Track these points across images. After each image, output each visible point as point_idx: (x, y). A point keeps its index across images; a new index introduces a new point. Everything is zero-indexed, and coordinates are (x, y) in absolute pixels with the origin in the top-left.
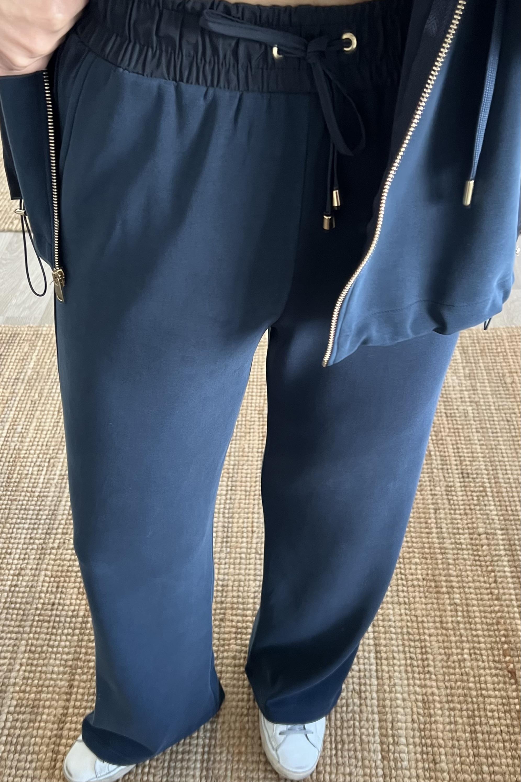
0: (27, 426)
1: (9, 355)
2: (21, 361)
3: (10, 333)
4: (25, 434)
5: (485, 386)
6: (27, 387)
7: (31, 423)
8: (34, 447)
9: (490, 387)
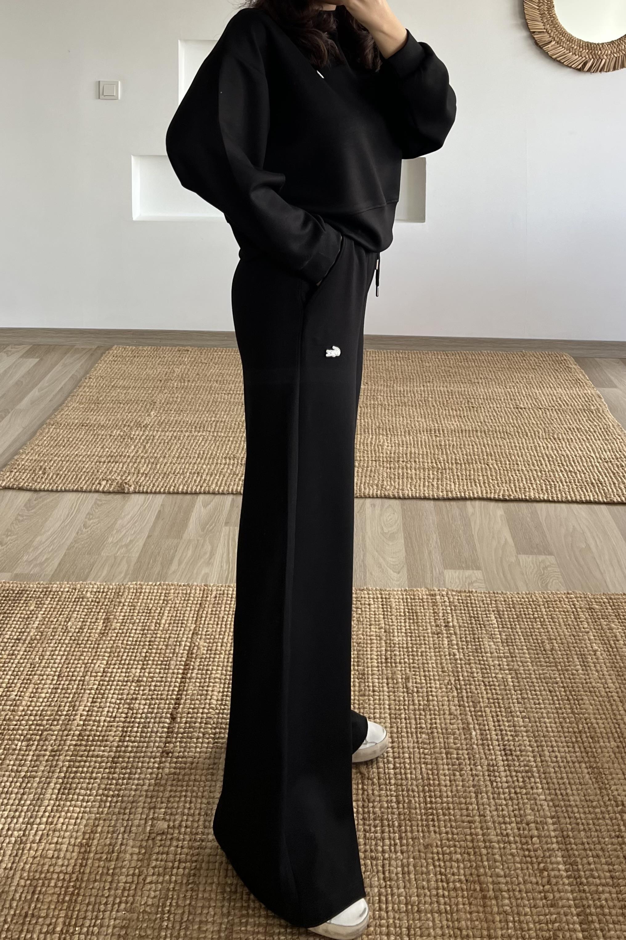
0: (21, 692)
1: (13, 613)
2: (25, 620)
3: (18, 589)
4: (18, 702)
5: (524, 653)
6: (28, 649)
7: (27, 689)
8: (27, 717)
9: (529, 654)
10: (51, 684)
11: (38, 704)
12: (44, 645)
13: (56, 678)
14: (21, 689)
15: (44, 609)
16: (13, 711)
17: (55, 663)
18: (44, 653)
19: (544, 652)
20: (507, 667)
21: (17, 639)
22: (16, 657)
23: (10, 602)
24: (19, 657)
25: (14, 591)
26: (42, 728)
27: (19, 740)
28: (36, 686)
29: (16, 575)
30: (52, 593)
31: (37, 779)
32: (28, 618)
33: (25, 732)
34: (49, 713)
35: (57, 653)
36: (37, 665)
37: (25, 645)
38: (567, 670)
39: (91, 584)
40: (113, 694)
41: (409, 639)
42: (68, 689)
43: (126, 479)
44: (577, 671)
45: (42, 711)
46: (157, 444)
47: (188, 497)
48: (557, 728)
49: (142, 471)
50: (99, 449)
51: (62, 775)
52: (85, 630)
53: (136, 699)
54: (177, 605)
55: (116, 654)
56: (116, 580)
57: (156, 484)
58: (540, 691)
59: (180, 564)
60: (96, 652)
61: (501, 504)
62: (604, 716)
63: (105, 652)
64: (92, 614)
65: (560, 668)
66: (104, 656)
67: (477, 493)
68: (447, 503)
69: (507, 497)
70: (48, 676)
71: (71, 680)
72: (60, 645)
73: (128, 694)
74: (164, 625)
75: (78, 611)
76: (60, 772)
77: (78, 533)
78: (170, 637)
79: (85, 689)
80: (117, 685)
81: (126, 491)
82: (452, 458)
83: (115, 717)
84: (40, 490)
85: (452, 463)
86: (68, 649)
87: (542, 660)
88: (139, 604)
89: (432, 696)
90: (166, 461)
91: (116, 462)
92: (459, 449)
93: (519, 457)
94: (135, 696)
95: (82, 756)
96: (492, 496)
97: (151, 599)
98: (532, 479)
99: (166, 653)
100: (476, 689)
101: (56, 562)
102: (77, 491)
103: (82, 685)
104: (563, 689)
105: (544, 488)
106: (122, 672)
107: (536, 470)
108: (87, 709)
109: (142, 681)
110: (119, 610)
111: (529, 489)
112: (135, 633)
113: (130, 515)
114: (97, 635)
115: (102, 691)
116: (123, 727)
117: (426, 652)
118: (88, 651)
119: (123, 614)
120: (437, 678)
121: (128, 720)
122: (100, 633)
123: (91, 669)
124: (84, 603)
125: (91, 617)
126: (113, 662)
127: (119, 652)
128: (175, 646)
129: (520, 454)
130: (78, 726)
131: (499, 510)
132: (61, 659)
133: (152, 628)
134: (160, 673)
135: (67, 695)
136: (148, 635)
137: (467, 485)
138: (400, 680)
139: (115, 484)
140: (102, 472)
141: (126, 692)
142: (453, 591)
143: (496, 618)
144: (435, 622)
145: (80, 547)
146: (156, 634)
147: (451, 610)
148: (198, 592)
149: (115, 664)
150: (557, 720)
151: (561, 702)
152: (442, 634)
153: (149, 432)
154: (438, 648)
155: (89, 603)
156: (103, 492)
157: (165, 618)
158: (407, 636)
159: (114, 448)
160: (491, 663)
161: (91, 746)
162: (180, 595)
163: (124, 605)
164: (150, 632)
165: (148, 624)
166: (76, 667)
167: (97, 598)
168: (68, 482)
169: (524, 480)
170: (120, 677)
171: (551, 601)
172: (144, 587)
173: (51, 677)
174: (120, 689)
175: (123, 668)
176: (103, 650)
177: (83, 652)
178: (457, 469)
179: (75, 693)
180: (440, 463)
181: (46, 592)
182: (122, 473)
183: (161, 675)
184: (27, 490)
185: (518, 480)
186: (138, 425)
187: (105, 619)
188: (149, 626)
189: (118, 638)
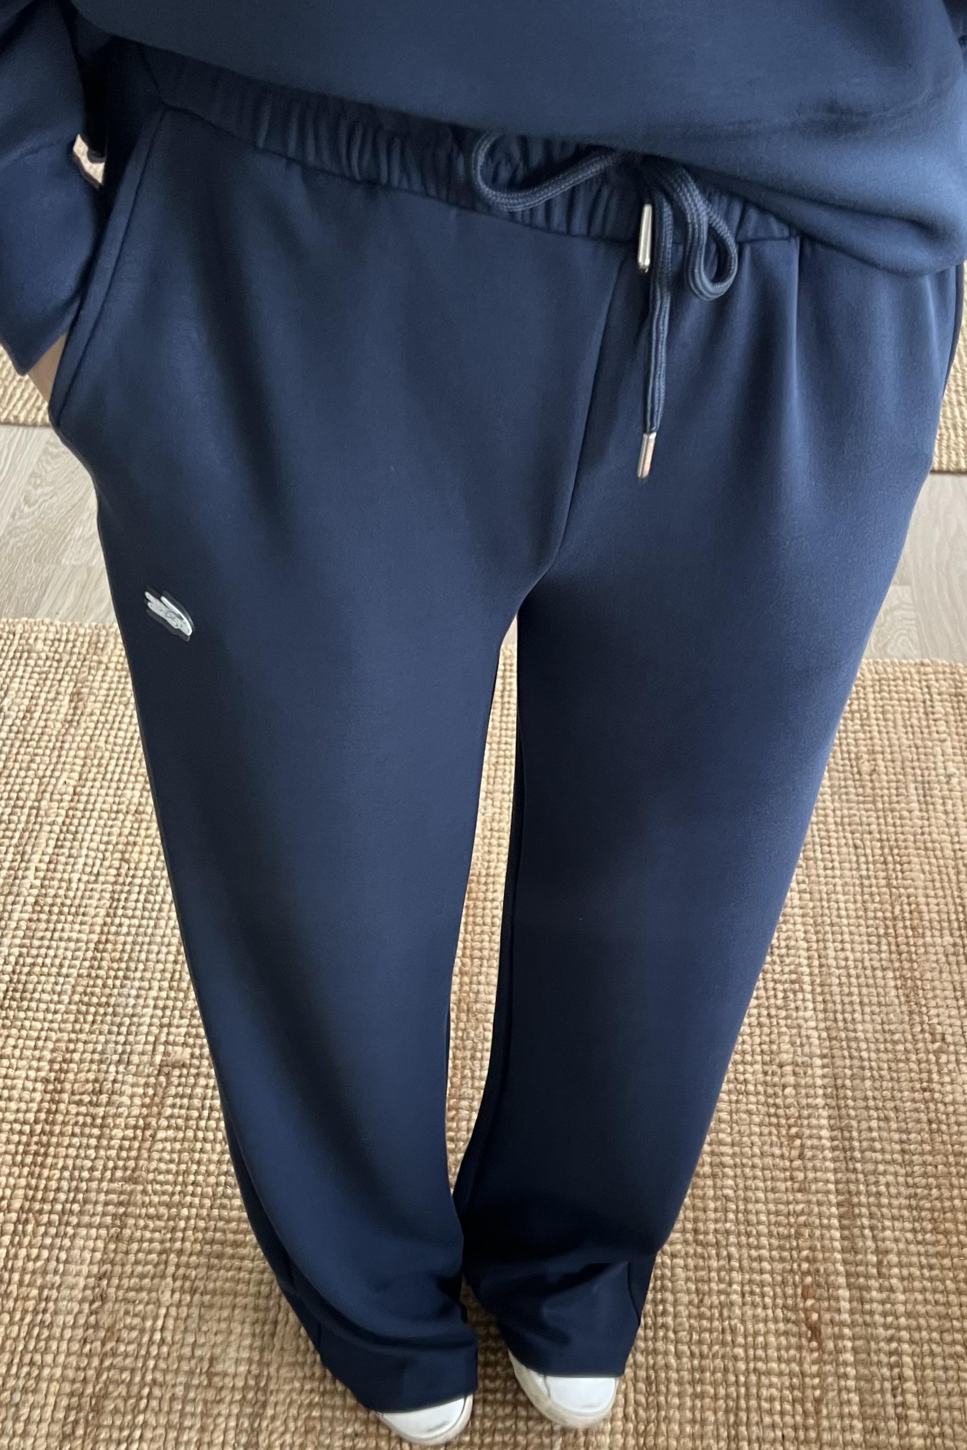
19: (857, 777)
38: (892, 810)
39: (43, 623)
40: (94, 833)
48: (856, 910)
52: (36, 715)
53: (135, 844)
55: (96, 762)
56: (92, 617)
58: (839, 846)
60: (59, 756)
62: (940, 893)
63: (75, 757)
64: (48, 683)
66: (74, 764)
71: (15, 806)
73: (120, 835)
75: (22, 677)
77: (13, 516)
79: (41, 824)
80: (100, 818)
83: (98, 874)
87: (852, 790)
94: (131, 839)
95: (42, 938)
103: (37, 816)
104: (879, 844)
106: (107, 795)
108: (47, 858)
109: (144, 812)
110: (99, 678)
114: (59, 725)
115: (73, 828)
116: (113, 892)
118: (44, 755)
119: (105, 685)
121: (121, 880)
122: (65, 721)
123: (50, 788)
124: (32, 662)
125: (46, 689)
126: (91, 775)
127: (102, 758)
130: (31, 887)
135: (9, 834)
141: (116, 830)
145: (20, 544)
149: (94, 780)
150: (859, 898)
151: (871, 866)
155: (41, 662)
161: (58, 921)
163: (107, 668)
166: (23, 784)
167: (56, 652)
170: (104, 802)
174: (105, 826)
175: (109, 787)
176: (72, 753)
177: (36, 755)
179: (24, 831)
187: (72, 694)
189: (98, 732)
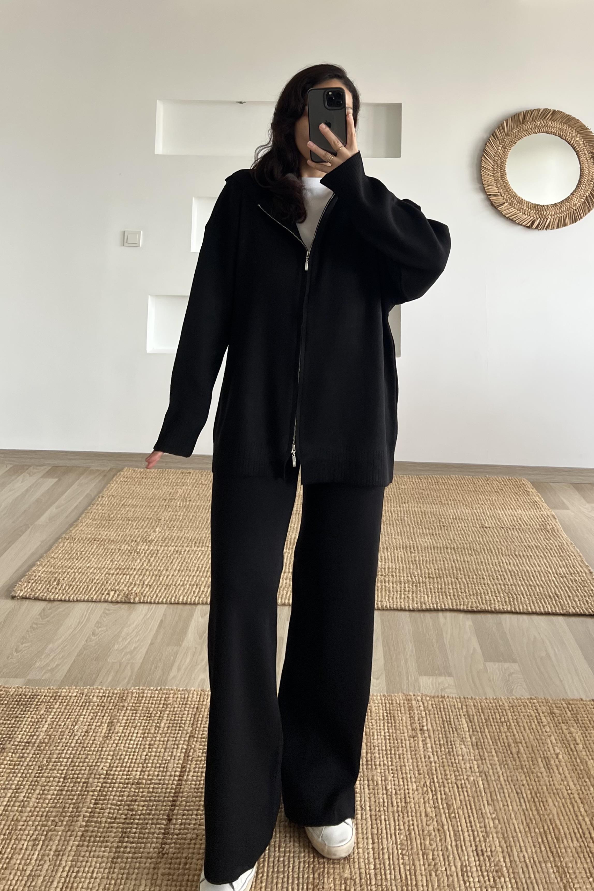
0: (29, 793)
1: (24, 718)
2: (35, 724)
3: (30, 694)
4: (26, 803)
5: (493, 756)
6: (37, 752)
7: (34, 790)
8: (33, 818)
9: (497, 756)
10: (56, 786)
11: (45, 805)
12: (51, 748)
13: (62, 780)
14: (29, 791)
15: (53, 714)
16: (21, 812)
17: (61, 766)
18: (51, 756)
20: (477, 770)
21: (26, 743)
22: (25, 760)
23: (22, 707)
24: (28, 759)
25: (26, 696)
26: (47, 828)
27: (25, 840)
28: (43, 788)
29: (29, 680)
30: (61, 698)
31: (41, 878)
32: (38, 721)
33: (31, 832)
34: (54, 814)
35: (63, 755)
36: (45, 768)
37: (34, 748)
38: (532, 773)
39: (97, 689)
40: (115, 796)
41: (388, 741)
42: (72, 791)
43: (132, 590)
44: (541, 773)
45: (48, 812)
46: (161, 558)
47: (188, 607)
48: (524, 828)
49: (146, 583)
50: (108, 562)
51: (65, 874)
52: (91, 734)
53: (135, 801)
54: (176, 709)
55: (118, 757)
56: (121, 685)
57: (159, 595)
58: (509, 793)
59: (179, 669)
60: (100, 755)
61: (469, 616)
62: (567, 818)
63: (108, 755)
64: (98, 717)
65: (525, 770)
66: (107, 759)
67: (448, 604)
68: (422, 614)
69: (475, 609)
70: (54, 778)
71: (75, 783)
72: (67, 748)
73: (128, 796)
74: (164, 728)
75: (85, 715)
76: (63, 871)
77: (86, 641)
78: (168, 740)
79: (88, 791)
80: (118, 787)
81: (132, 601)
82: (425, 572)
83: (115, 819)
84: (54, 600)
85: (425, 577)
86: (74, 752)
87: (509, 763)
88: (141, 708)
89: (409, 797)
90: (168, 573)
91: (124, 575)
92: (431, 565)
93: (484, 571)
94: (134, 798)
95: (83, 856)
96: (462, 608)
97: (152, 703)
98: (497, 592)
99: (164, 756)
100: (450, 791)
101: (66, 668)
102: (88, 601)
103: (86, 787)
104: (529, 792)
105: (507, 600)
106: (123, 775)
107: (500, 584)
108: (90, 810)
109: (141, 783)
110: (122, 714)
111: (494, 601)
112: (136, 737)
113: (135, 623)
114: (101, 739)
115: (104, 793)
116: (123, 828)
117: (403, 754)
118: (92, 754)
119: (125, 718)
120: (413, 780)
121: (128, 821)
122: (104, 736)
123: (94, 771)
124: (90, 708)
125: (96, 721)
126: (115, 764)
127: (121, 755)
128: (173, 748)
129: (486, 570)
130: (81, 826)
131: (467, 620)
132: (67, 762)
133: (152, 731)
134: (158, 775)
135: (71, 797)
136: (148, 739)
137: (439, 597)
138: (380, 782)
139: (122, 594)
140: (110, 584)
141: (126, 793)
142: (427, 696)
143: (467, 722)
144: (411, 726)
145: (89, 653)
146: (156, 737)
147: (426, 714)
148: (195, 696)
149: (117, 767)
150: (524, 821)
151: (528, 804)
152: (418, 738)
153: (154, 547)
154: (414, 751)
155: (95, 707)
156: (112, 602)
157: (164, 721)
158: (385, 739)
159: (122, 561)
160: (463, 766)
161: (93, 846)
162: (179, 699)
163: (127, 709)
164: (150, 735)
165: (148, 727)
166: (81, 770)
167: (102, 702)
168: (79, 593)
169: (489, 592)
170: (121, 779)
171: (516, 706)
172: (146, 691)
173: (57, 779)
174: (121, 791)
175: (124, 771)
176: (107, 753)
177: (88, 755)
178: (430, 583)
179: (79, 795)
180: (415, 577)
181: (56, 697)
182: (128, 585)
183: (160, 778)
184: (42, 600)
185: (484, 593)
186: (144, 540)
187: (109, 723)
188: (149, 730)
189: (120, 742)
